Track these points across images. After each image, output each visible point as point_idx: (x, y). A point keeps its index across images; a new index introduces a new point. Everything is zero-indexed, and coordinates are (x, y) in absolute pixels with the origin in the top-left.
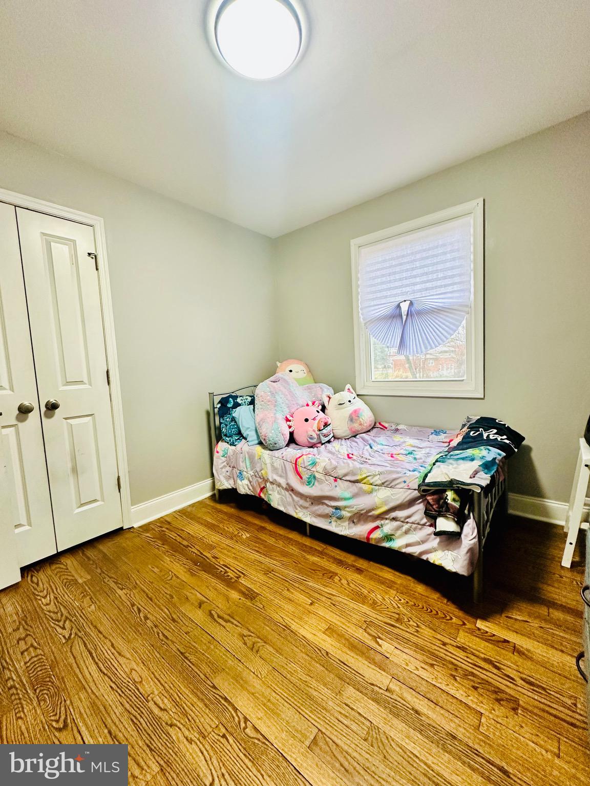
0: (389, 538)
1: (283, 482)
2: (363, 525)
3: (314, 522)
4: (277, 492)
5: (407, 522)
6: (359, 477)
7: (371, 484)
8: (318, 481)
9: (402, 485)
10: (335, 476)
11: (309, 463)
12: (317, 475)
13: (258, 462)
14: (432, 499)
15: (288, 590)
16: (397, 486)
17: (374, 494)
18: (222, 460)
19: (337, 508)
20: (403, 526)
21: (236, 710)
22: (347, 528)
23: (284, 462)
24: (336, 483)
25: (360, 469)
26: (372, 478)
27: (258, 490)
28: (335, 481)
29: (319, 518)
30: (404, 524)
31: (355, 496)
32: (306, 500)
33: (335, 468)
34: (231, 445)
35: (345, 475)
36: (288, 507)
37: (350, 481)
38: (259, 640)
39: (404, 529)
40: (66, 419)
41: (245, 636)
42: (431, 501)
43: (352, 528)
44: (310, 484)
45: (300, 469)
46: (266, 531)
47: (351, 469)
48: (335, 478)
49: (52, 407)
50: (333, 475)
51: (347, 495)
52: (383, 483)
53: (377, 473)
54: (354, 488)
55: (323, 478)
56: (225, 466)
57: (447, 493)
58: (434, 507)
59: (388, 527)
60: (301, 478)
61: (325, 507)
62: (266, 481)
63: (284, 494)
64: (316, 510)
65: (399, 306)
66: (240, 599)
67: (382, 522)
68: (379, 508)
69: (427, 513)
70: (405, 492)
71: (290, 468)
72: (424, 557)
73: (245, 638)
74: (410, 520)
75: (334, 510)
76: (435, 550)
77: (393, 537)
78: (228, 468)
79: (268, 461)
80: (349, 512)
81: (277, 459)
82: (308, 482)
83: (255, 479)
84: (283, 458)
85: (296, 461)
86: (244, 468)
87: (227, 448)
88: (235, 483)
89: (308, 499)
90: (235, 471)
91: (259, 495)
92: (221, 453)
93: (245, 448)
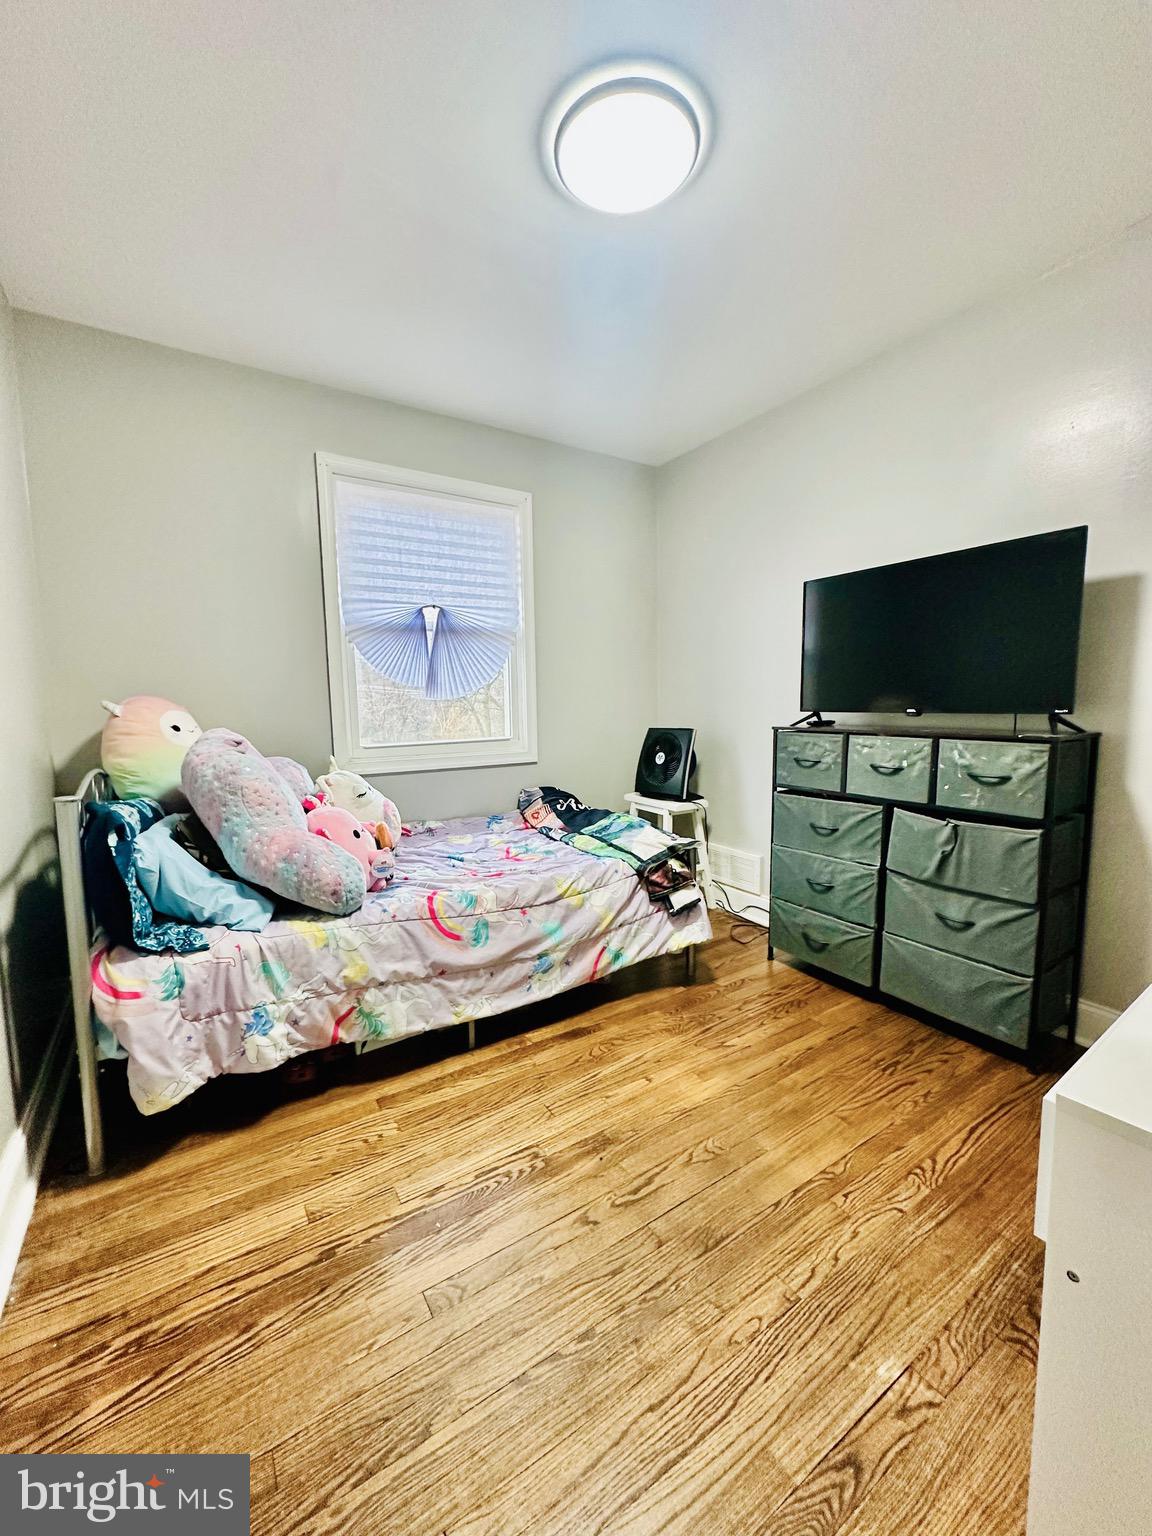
0: (617, 956)
1: (415, 967)
2: (583, 958)
3: (499, 1007)
4: (399, 998)
5: (636, 921)
6: (559, 891)
7: (580, 894)
8: (494, 928)
9: (617, 877)
10: (522, 906)
11: (464, 904)
12: (490, 918)
13: (324, 957)
15: (607, 1097)
16: (612, 881)
17: (587, 905)
18: (165, 1010)
19: (540, 956)
20: (631, 929)
21: (810, 1181)
22: (558, 979)
23: (401, 926)
24: (527, 917)
25: (554, 879)
26: (578, 884)
27: (330, 1028)
28: (524, 913)
29: (506, 994)
30: (632, 925)
31: (564, 920)
32: (477, 976)
33: (516, 893)
34: (183, 953)
35: (537, 896)
36: (437, 1014)
37: (547, 903)
38: (705, 1143)
39: (633, 931)
41: (691, 1159)
42: (659, 880)
43: (566, 974)
44: (478, 942)
45: (448, 924)
47: (541, 883)
48: (522, 908)
50: (517, 906)
51: (552, 925)
52: (594, 885)
53: (580, 874)
54: (558, 910)
55: (502, 919)
56: (179, 1025)
58: (665, 884)
59: (615, 941)
60: (457, 938)
61: (518, 965)
62: (356, 990)
63: (420, 992)
64: (500, 983)
66: (601, 1159)
67: (607, 938)
68: (605, 918)
70: (625, 883)
71: (422, 931)
72: (663, 952)
73: (694, 1160)
74: (638, 915)
75: (537, 962)
76: (672, 934)
77: (621, 952)
78: (188, 1028)
79: (357, 940)
80: (562, 950)
81: (380, 929)
82: (475, 940)
83: (317, 1005)
84: (397, 919)
85: (432, 911)
86: (264, 996)
87: (173, 969)
88: (216, 1062)
89: (482, 972)
90: (222, 1021)
91: (335, 1038)
92: (155, 992)
93: (248, 942)
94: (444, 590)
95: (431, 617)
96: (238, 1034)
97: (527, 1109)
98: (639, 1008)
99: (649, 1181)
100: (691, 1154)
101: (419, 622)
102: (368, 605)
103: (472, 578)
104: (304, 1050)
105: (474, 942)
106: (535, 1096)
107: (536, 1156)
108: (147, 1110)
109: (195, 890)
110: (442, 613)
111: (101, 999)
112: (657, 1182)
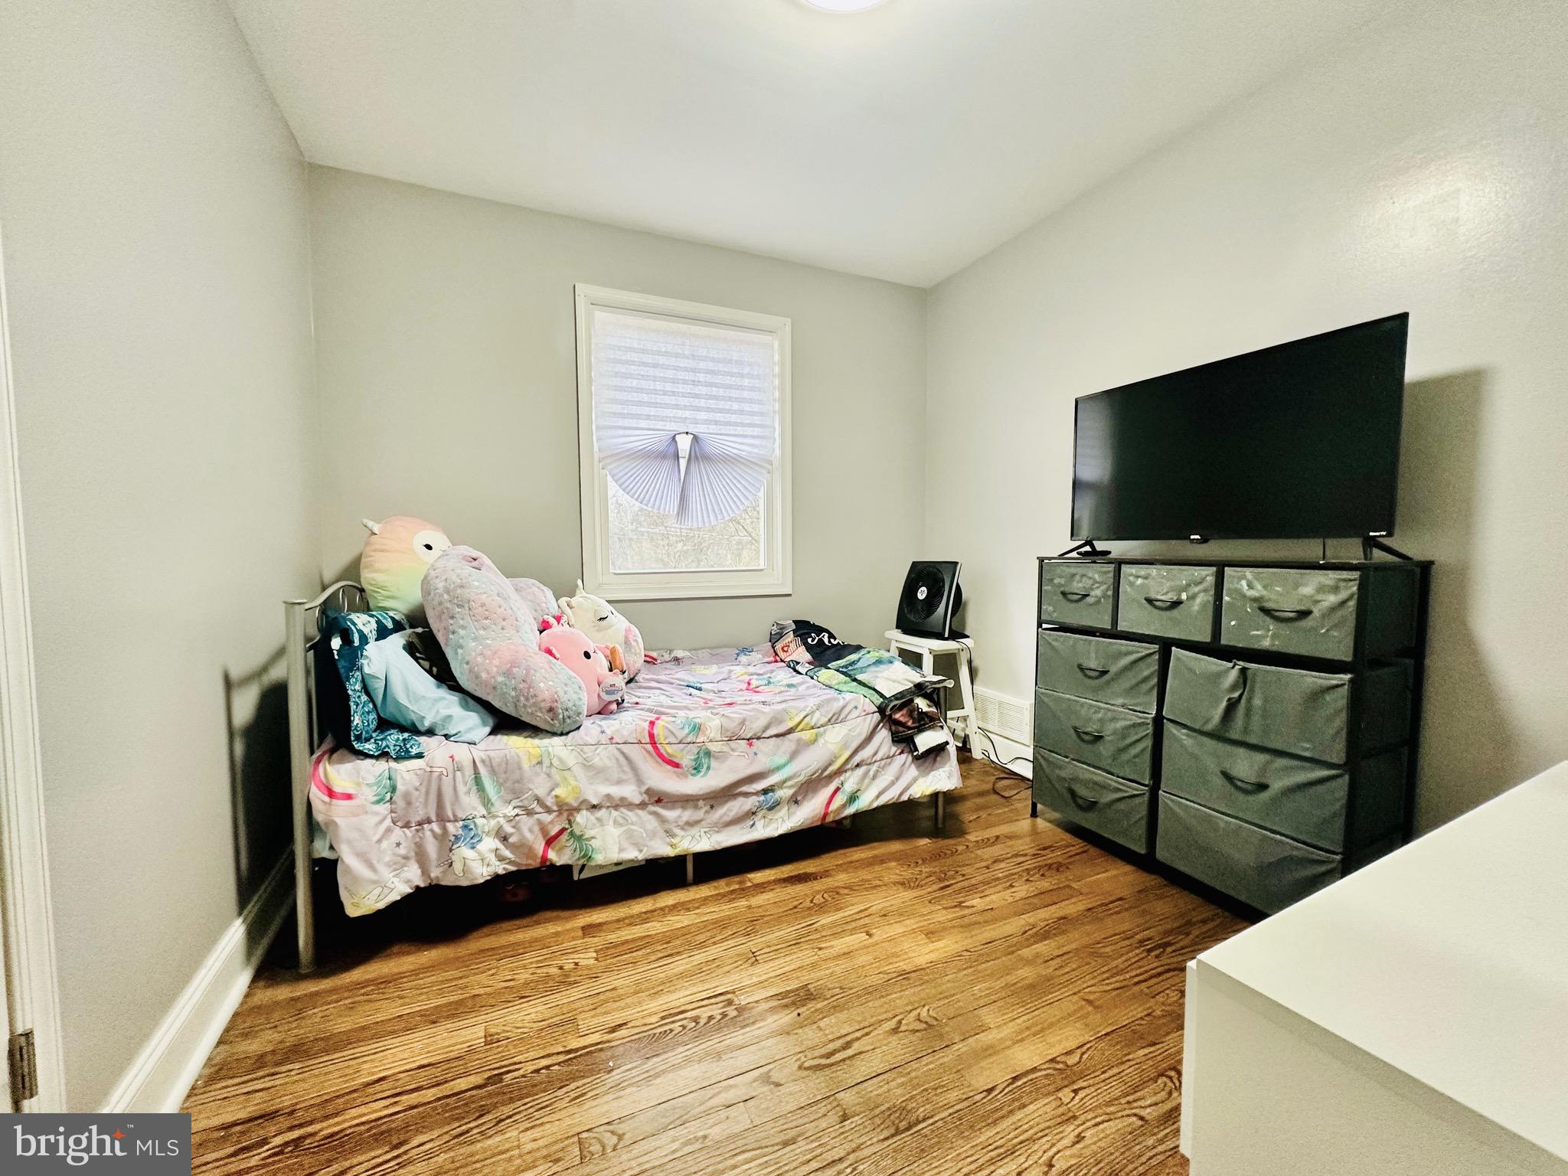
0: (852, 798)
1: (630, 792)
2: (812, 798)
3: (717, 842)
4: (611, 823)
5: (875, 761)
6: (791, 724)
7: (813, 728)
8: (717, 758)
9: (856, 713)
10: (748, 737)
11: (686, 731)
12: (713, 747)
13: (537, 774)
14: (902, 715)
15: (820, 949)
16: (850, 717)
17: (821, 741)
18: (377, 814)
19: (765, 791)
20: (869, 770)
21: (1034, 1070)
22: (786, 818)
23: (618, 749)
24: (754, 749)
25: (785, 710)
26: (811, 719)
27: (539, 846)
28: (751, 745)
29: (728, 829)
30: (870, 767)
31: (794, 755)
32: (696, 807)
33: (743, 723)
34: (399, 759)
35: (767, 728)
36: (650, 843)
37: (777, 736)
38: (918, 1011)
39: (871, 773)
41: (898, 1027)
42: (902, 719)
43: (794, 813)
44: (699, 772)
45: (669, 750)
47: (772, 715)
48: (748, 740)
50: (743, 736)
51: (780, 760)
52: (829, 720)
53: (815, 708)
54: (788, 744)
55: (726, 749)
56: (389, 830)
57: (915, 701)
58: (910, 724)
59: (850, 781)
60: (677, 765)
61: (741, 799)
62: (567, 810)
63: (634, 819)
64: (721, 817)
66: (799, 1015)
67: (842, 778)
68: (839, 757)
69: (897, 739)
70: (864, 720)
71: (640, 755)
72: (905, 798)
73: (903, 1028)
74: (878, 757)
75: (762, 798)
76: (915, 780)
77: (858, 794)
78: (398, 833)
79: (571, 760)
80: (790, 787)
81: (596, 750)
82: (695, 769)
83: (526, 822)
84: (614, 741)
85: (652, 736)
86: (475, 809)
87: (386, 774)
88: (425, 872)
89: (701, 803)
90: (432, 830)
91: (544, 858)
92: (368, 795)
93: (462, 753)
94: (698, 417)
95: (684, 444)
96: (447, 844)
97: (731, 953)
98: (875, 857)
99: (847, 1046)
100: (900, 1022)
101: (672, 450)
102: (621, 432)
103: (727, 405)
104: (512, 868)
105: (694, 772)
106: (743, 940)
107: (730, 1003)
108: (352, 911)
109: (418, 699)
110: (696, 438)
111: (318, 797)
112: (856, 1047)
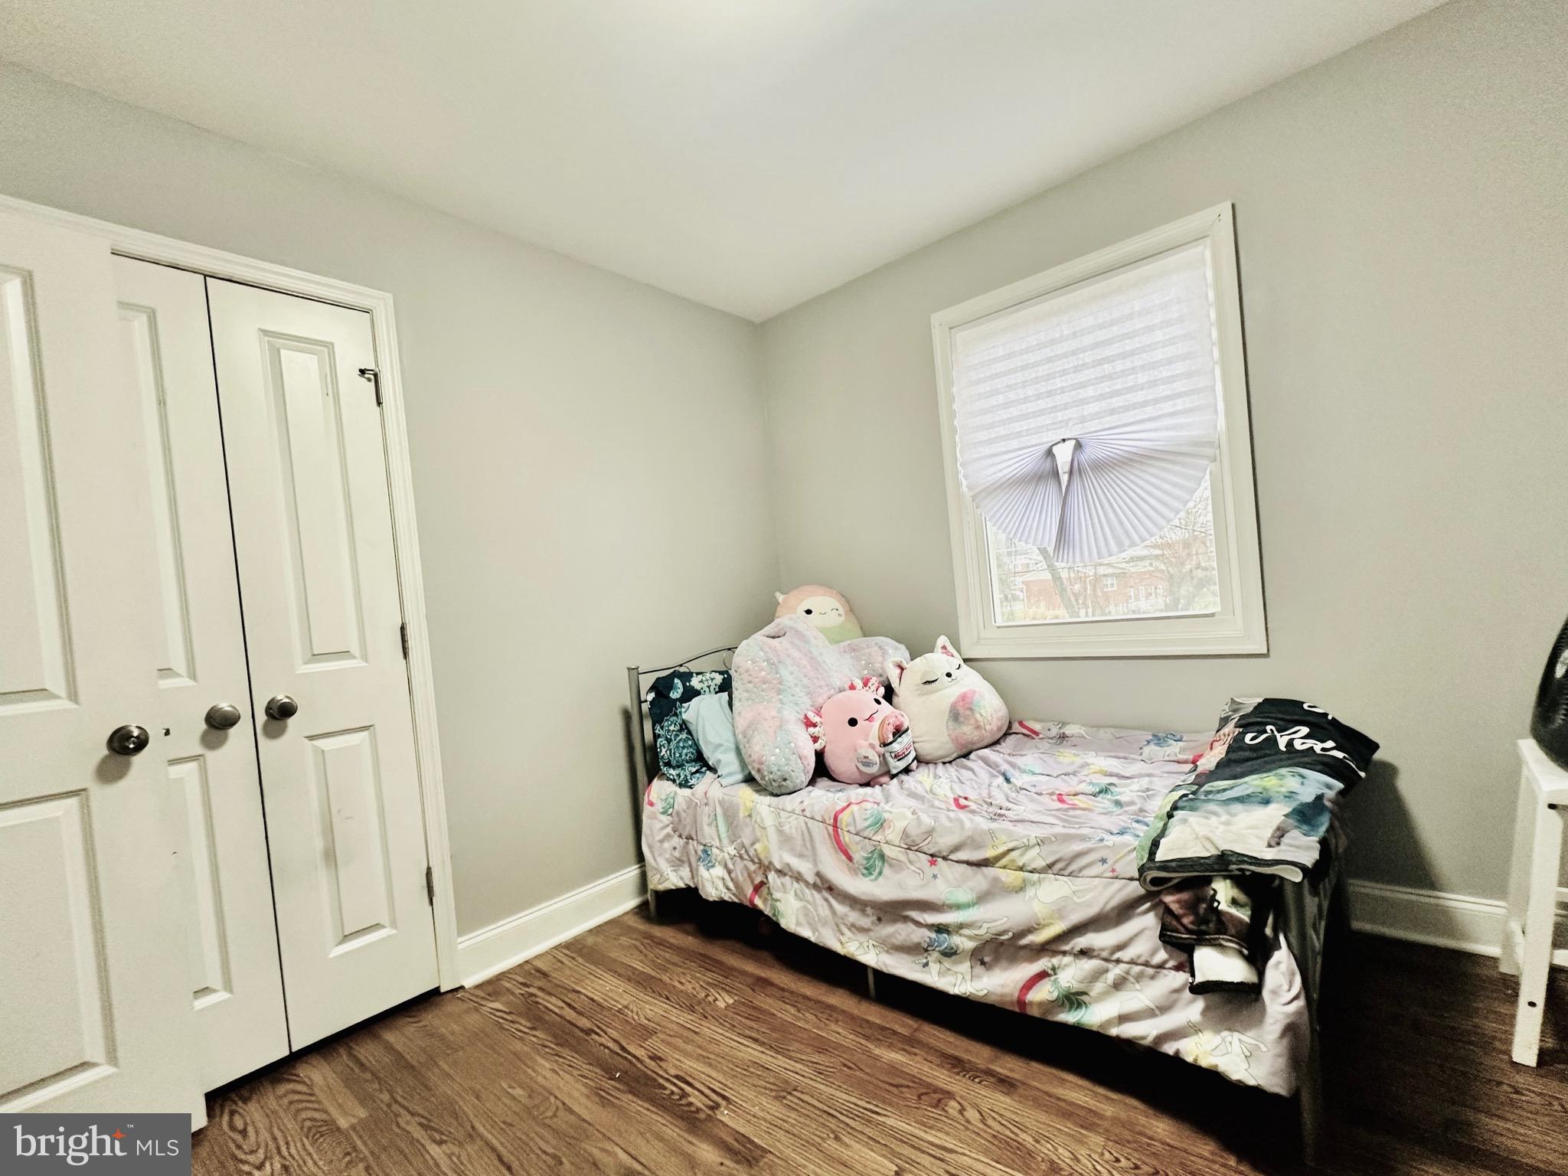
0: (1073, 999)
1: (806, 869)
2: (1006, 969)
3: (889, 965)
4: (793, 893)
5: (1118, 961)
6: (989, 853)
7: (1021, 869)
8: (891, 866)
9: (1098, 869)
10: (931, 852)
11: (868, 823)
12: (889, 851)
13: (747, 825)
14: (1179, 902)
15: (838, 1139)
16: (1085, 872)
17: (1030, 892)
18: (661, 821)
19: (940, 929)
20: (1107, 971)
22: (968, 977)
23: (806, 824)
24: (935, 870)
25: (992, 833)
26: (1022, 855)
27: (749, 891)
28: (933, 863)
29: (898, 954)
30: (1110, 966)
31: (982, 898)
32: (863, 912)
33: (930, 832)
34: (681, 785)
35: (956, 849)
36: (820, 929)
37: (969, 863)
39: (1111, 977)
40: (311, 738)
42: (1174, 907)
43: (979, 977)
44: (871, 874)
45: (846, 838)
46: (770, 990)
47: (970, 833)
48: (932, 855)
49: (281, 712)
50: (925, 849)
51: (963, 896)
52: (1050, 866)
53: (1033, 841)
54: (980, 879)
55: (903, 858)
56: (668, 837)
57: (1214, 885)
58: (1186, 921)
59: (1070, 973)
60: (850, 858)
61: (911, 926)
62: (766, 867)
63: (810, 897)
64: (889, 936)
65: (1049, 453)
66: (722, 1164)
67: (1055, 961)
68: (1045, 926)
69: (1167, 937)
70: (1106, 886)
71: (821, 834)
72: (1169, 1049)
74: (1125, 955)
75: (933, 935)
76: (1195, 1029)
77: (1084, 998)
78: (676, 841)
79: (769, 821)
80: (970, 938)
81: (790, 817)
82: (866, 869)
83: (740, 864)
84: (805, 813)
85: (836, 819)
86: (713, 839)
87: (672, 794)
88: (692, 876)
89: (869, 910)
90: (694, 845)
91: (751, 901)
92: (660, 806)
95: (1063, 454)
96: (697, 860)
101: (1047, 468)
104: (736, 900)
105: (865, 872)
106: (810, 1073)
107: (715, 1108)
108: (654, 885)
110: (1079, 446)
